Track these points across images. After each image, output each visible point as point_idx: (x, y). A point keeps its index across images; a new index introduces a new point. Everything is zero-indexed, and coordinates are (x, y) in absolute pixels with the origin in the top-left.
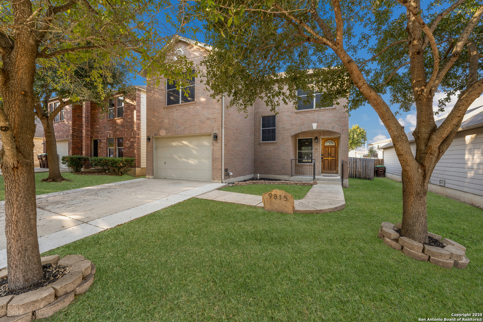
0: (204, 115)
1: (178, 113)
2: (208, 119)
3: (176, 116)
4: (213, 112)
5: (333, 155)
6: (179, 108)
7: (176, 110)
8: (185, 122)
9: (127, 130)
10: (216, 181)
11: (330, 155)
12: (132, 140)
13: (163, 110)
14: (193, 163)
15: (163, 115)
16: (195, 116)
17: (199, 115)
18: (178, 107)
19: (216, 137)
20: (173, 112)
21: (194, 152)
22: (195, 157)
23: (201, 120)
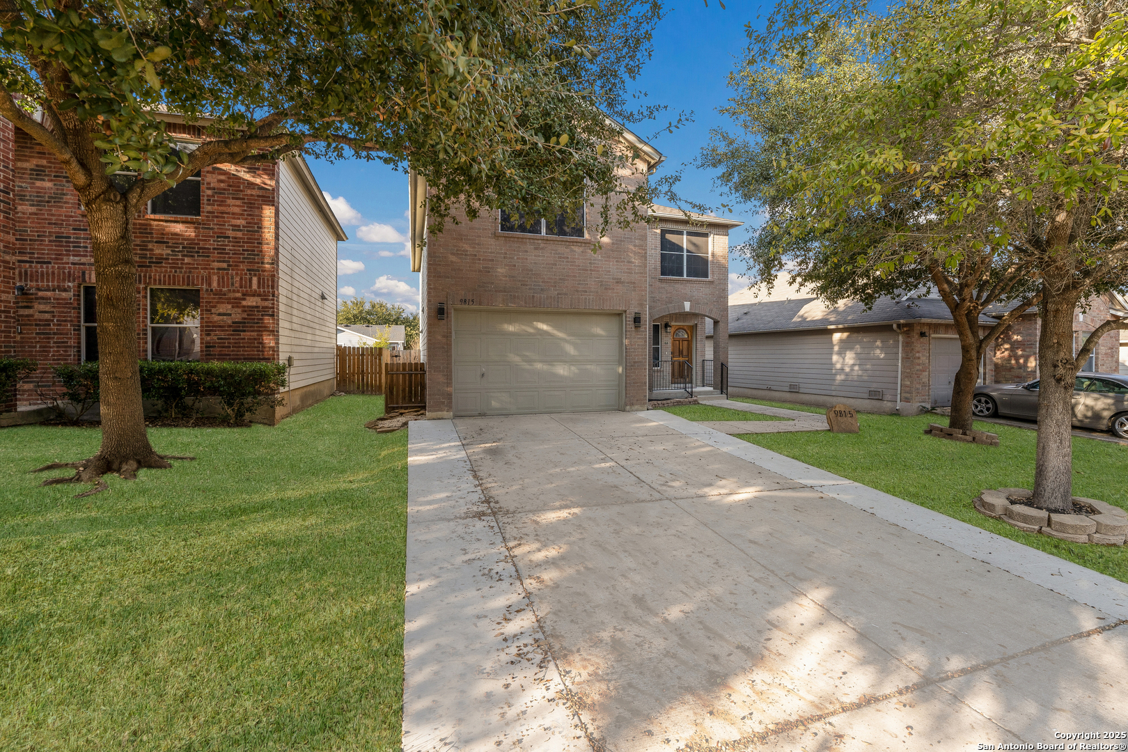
0: (609, 271)
1: (539, 256)
2: (619, 282)
3: (535, 263)
4: (629, 269)
5: (685, 353)
6: (542, 245)
7: (536, 249)
8: (560, 279)
10: (636, 407)
11: (681, 353)
13: (492, 241)
14: (566, 373)
15: (491, 253)
16: (587, 270)
17: (598, 271)
18: (540, 242)
19: (637, 320)
20: (527, 252)
21: (571, 350)
22: (571, 361)
23: (601, 282)
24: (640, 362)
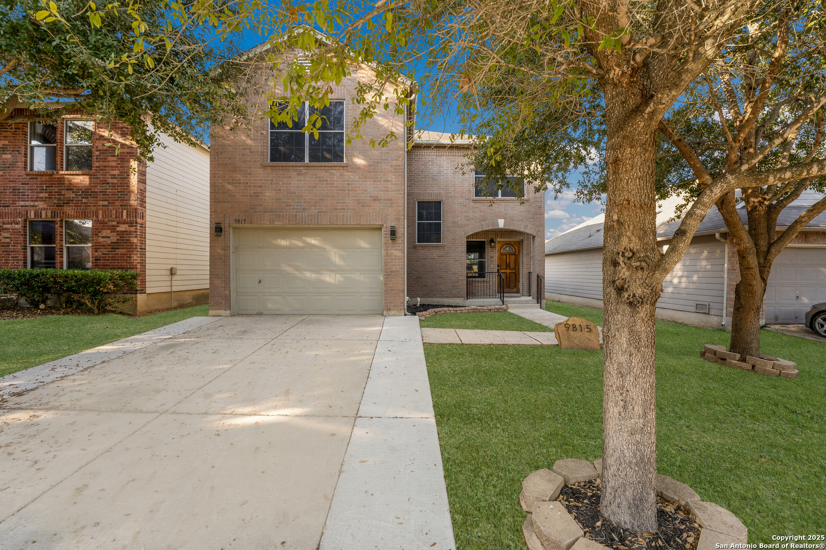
0: (366, 190)
1: (301, 181)
2: (376, 199)
3: (298, 187)
4: (386, 187)
6: (304, 171)
7: (298, 174)
8: (321, 199)
9: (106, 203)
10: (393, 312)
11: (508, 266)
12: (122, 228)
13: (261, 171)
14: (332, 281)
15: (260, 180)
16: (345, 190)
17: (356, 191)
18: (302, 168)
19: (393, 233)
20: (290, 177)
21: (336, 260)
22: (337, 270)
23: (359, 200)
24: (397, 271)
